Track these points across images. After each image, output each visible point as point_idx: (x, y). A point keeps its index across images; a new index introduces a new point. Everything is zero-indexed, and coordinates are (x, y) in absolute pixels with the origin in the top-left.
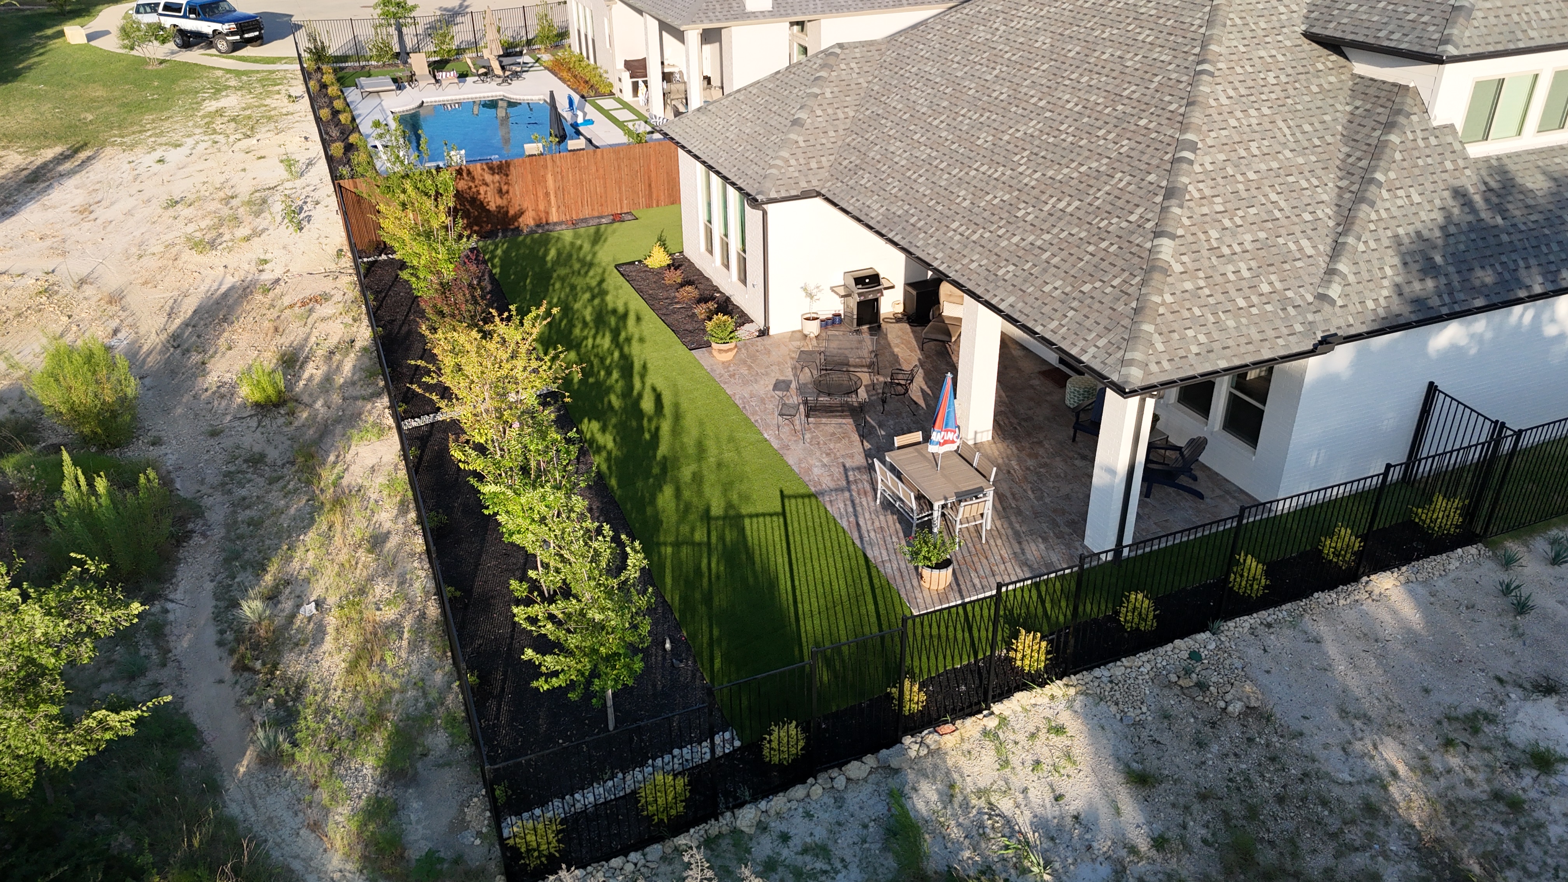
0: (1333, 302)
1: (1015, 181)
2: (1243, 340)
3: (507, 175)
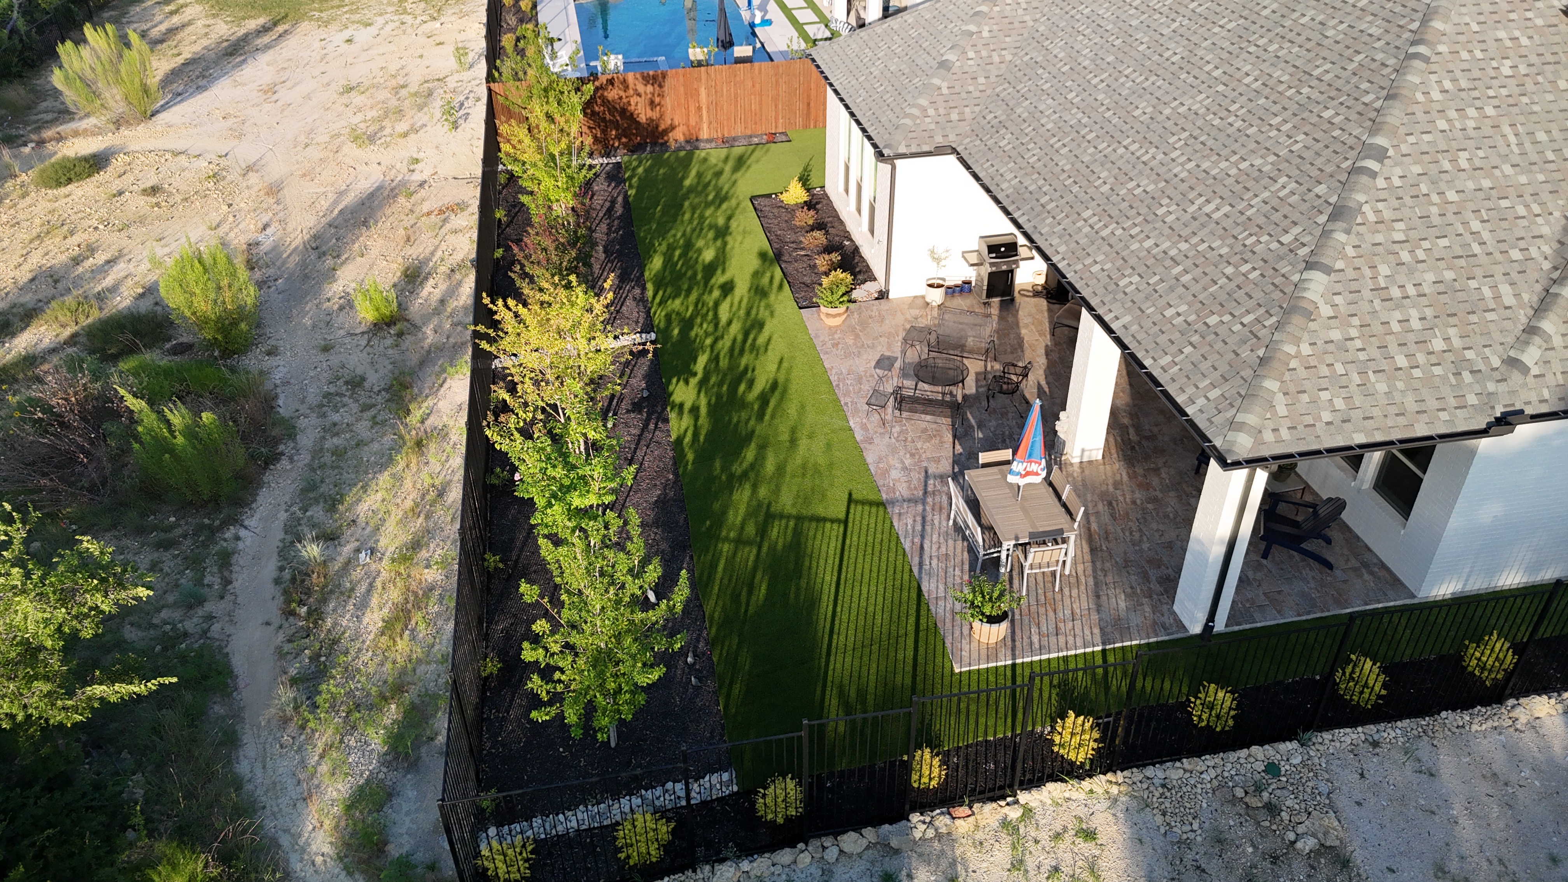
0: (1525, 370)
1: (1165, 169)
2: (1393, 410)
3: (660, 86)
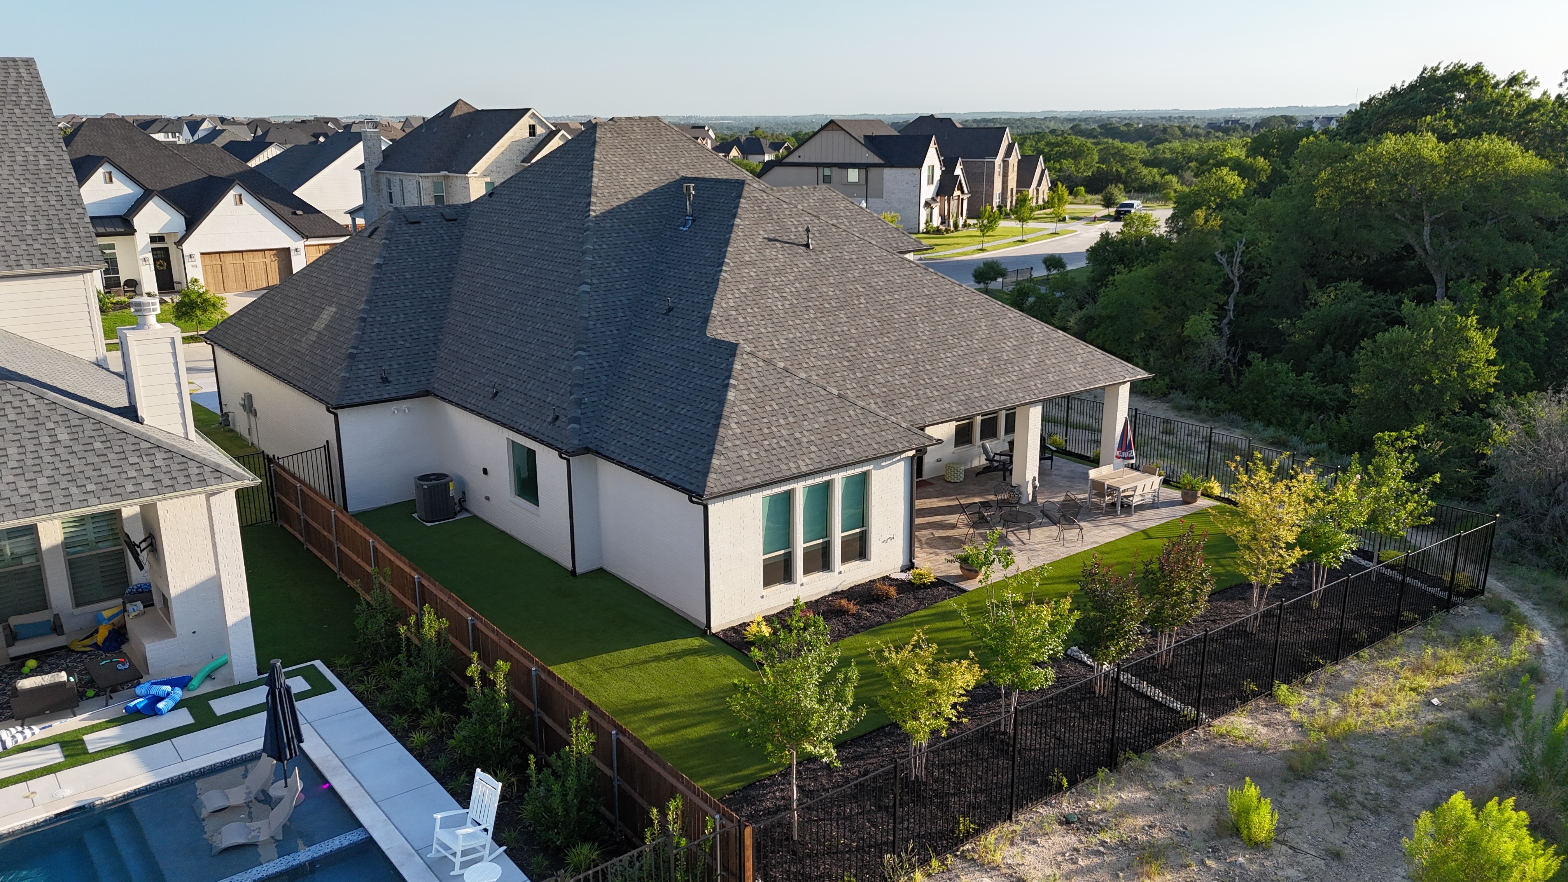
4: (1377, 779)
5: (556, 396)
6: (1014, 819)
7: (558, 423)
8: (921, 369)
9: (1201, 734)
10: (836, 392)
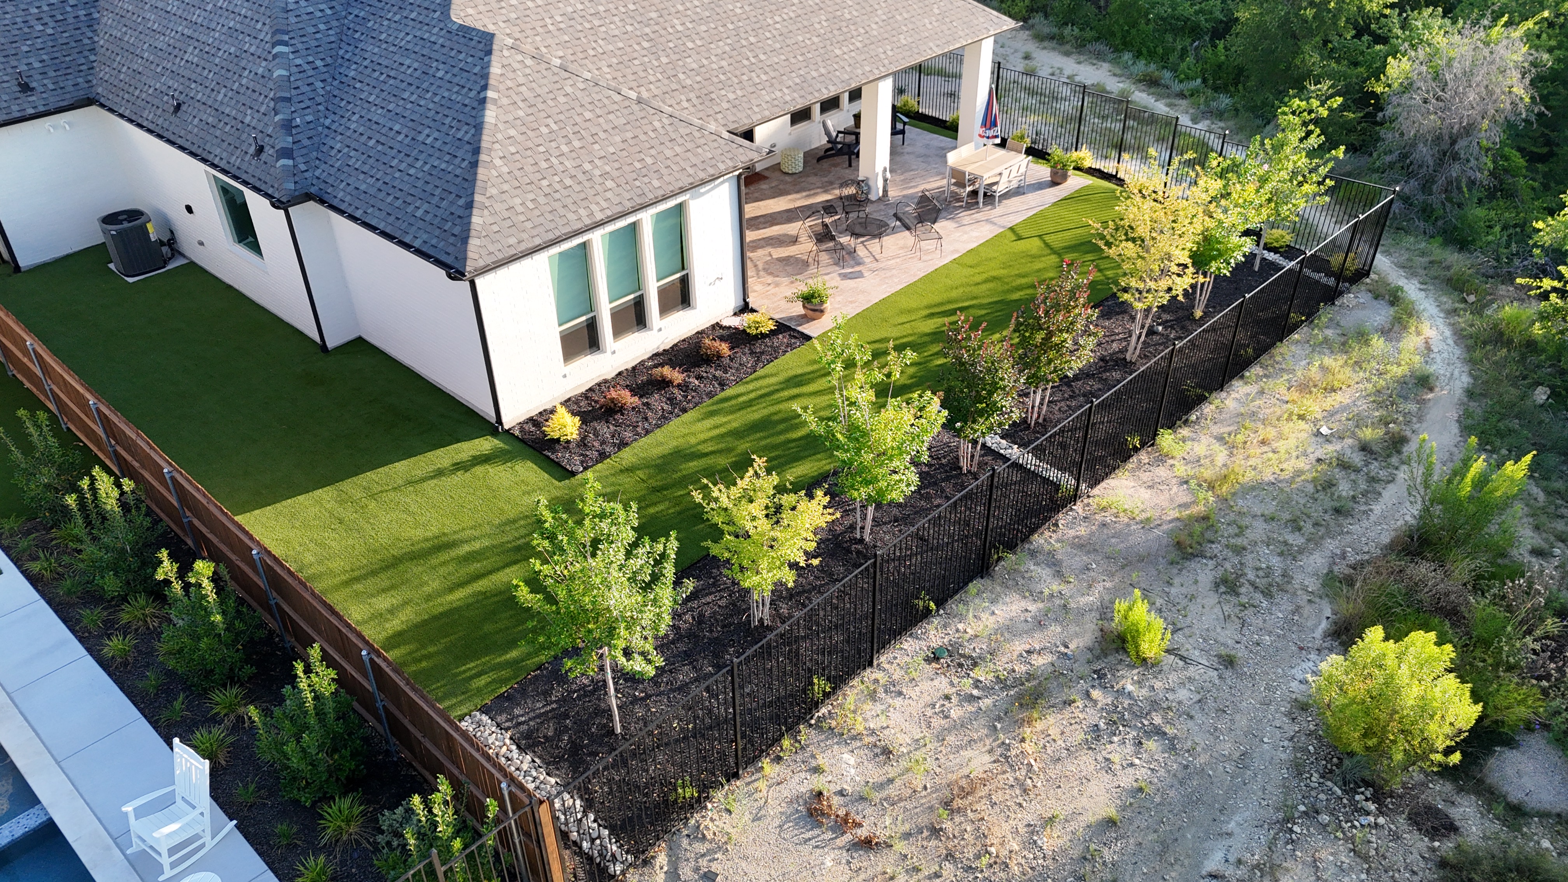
4: (1268, 546)
5: (256, 115)
6: (875, 663)
7: (264, 156)
8: (744, 43)
9: (1080, 511)
10: (633, 95)
